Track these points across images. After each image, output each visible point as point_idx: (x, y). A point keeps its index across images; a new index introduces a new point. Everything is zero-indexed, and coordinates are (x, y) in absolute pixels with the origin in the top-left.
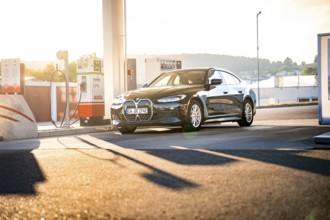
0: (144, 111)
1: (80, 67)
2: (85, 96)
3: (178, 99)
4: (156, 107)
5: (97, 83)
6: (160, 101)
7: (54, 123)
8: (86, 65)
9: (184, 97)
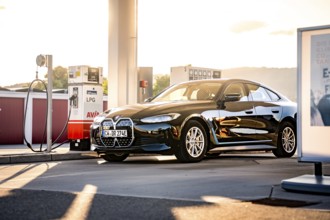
0: (123, 134)
1: (71, 76)
2: (76, 113)
3: (169, 119)
4: (139, 128)
5: (93, 96)
6: (143, 121)
7: (29, 145)
8: (78, 74)
9: (177, 116)
